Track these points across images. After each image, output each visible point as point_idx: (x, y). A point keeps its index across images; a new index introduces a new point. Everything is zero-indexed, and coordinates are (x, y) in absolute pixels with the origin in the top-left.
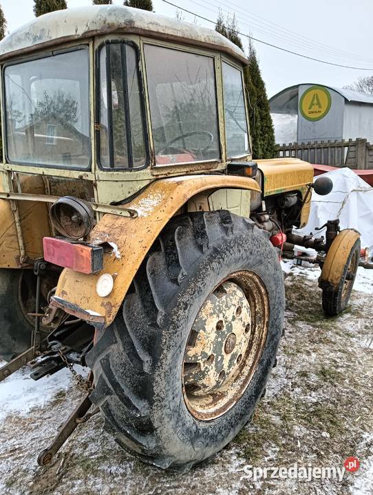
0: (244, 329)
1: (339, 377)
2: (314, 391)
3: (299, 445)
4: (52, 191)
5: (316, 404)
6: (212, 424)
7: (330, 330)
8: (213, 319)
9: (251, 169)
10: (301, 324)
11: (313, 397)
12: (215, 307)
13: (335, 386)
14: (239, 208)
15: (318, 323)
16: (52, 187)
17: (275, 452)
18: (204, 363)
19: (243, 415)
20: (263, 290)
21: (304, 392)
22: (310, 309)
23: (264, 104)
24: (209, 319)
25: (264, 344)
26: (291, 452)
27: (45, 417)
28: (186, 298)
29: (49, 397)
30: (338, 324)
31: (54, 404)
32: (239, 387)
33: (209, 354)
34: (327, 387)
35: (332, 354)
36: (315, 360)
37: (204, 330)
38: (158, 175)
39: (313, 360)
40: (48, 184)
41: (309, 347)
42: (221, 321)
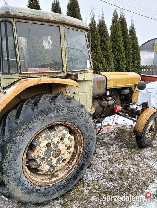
0: (67, 148)
1: (127, 177)
2: (112, 182)
3: (89, 206)
5: (109, 188)
6: (45, 188)
7: (136, 154)
8: (45, 142)
9: (74, 76)
10: (124, 149)
11: (109, 185)
12: (47, 136)
13: (123, 181)
14: (86, 93)
15: (133, 150)
17: (77, 206)
18: (39, 160)
19: (65, 187)
20: (79, 131)
21: (107, 181)
22: (133, 143)
23: (136, 47)
24: (43, 141)
25: (81, 156)
28: (21, 131)
30: (142, 152)
32: (66, 173)
33: (42, 157)
34: (119, 181)
35: (130, 166)
36: (121, 167)
37: (39, 146)
38: (23, 77)
39: (120, 167)
41: (122, 160)
42: (49, 143)
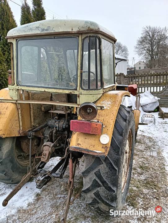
1: (148, 168)
2: (142, 175)
3: (148, 197)
4: (33, 98)
5: (145, 180)
11: (142, 177)
13: (148, 171)
16: (33, 97)
17: (141, 201)
21: (138, 176)
26: (147, 200)
27: (37, 206)
29: (33, 197)
30: (136, 147)
31: (38, 200)
34: (146, 172)
35: (140, 159)
38: (104, 91)
40: (31, 95)
